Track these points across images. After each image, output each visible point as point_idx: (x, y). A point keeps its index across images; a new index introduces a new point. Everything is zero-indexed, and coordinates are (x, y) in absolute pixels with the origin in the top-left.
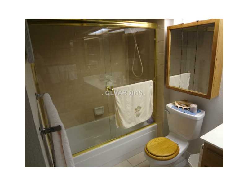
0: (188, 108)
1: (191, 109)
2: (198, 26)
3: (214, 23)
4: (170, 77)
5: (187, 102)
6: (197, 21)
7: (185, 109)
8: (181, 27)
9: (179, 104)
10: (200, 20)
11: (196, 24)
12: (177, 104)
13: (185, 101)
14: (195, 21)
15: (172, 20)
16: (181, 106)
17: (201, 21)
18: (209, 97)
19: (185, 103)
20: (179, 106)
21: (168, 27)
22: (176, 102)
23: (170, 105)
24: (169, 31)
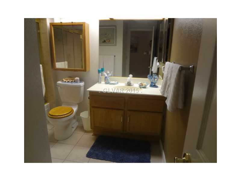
0: (73, 81)
1: (76, 81)
2: (73, 25)
3: (82, 25)
4: (56, 63)
5: (72, 77)
6: (72, 22)
7: (71, 82)
8: (61, 24)
9: (66, 80)
10: (73, 22)
11: (71, 24)
12: (64, 80)
13: (70, 77)
14: (71, 22)
15: (53, 19)
16: (68, 81)
17: (75, 23)
18: (85, 70)
19: (70, 79)
20: (67, 81)
21: (50, 23)
22: (64, 79)
23: (59, 82)
24: (52, 26)
